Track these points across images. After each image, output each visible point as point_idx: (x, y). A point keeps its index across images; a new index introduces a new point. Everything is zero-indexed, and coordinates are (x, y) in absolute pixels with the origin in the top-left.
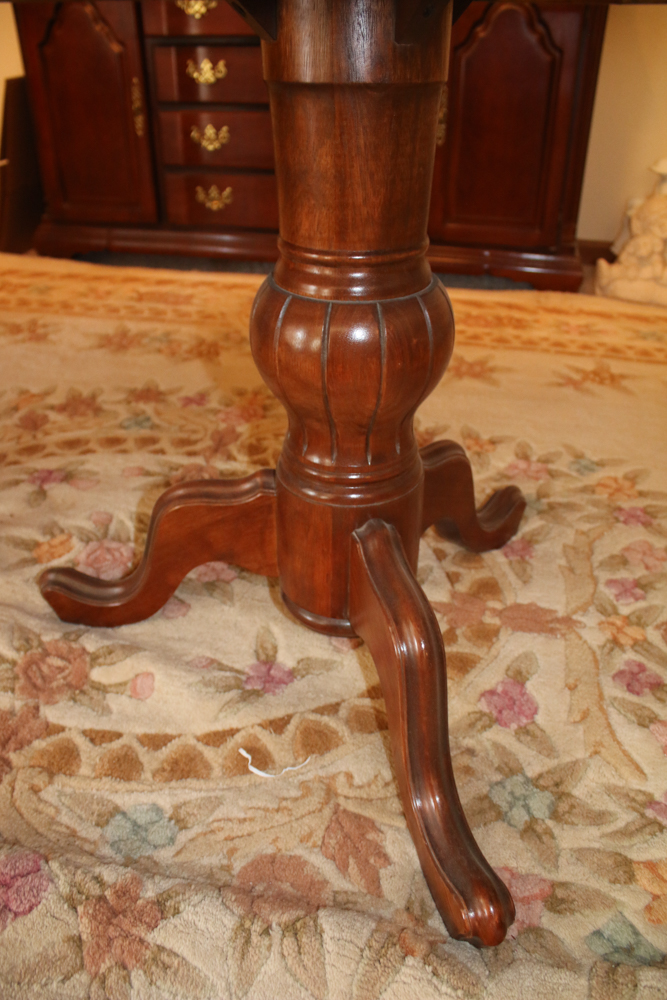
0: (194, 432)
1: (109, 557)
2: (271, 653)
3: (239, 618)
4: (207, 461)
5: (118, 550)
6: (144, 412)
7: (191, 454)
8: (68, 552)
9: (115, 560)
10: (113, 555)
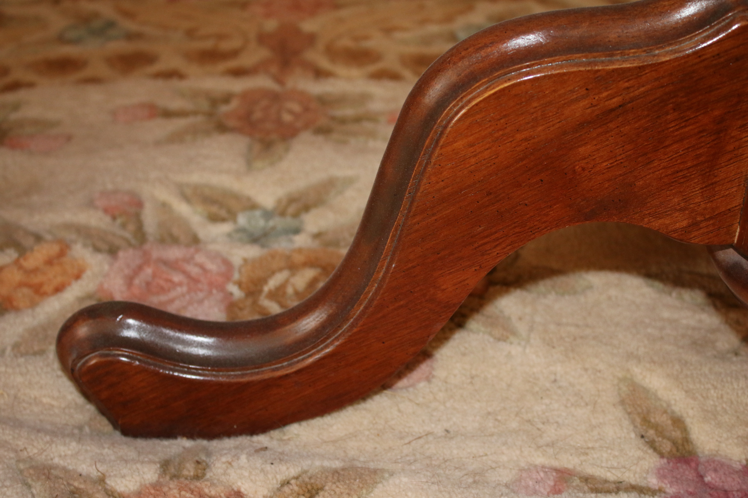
0: (221, 37)
1: (177, 278)
2: (677, 434)
3: (559, 368)
4: (280, 81)
5: (188, 260)
6: (96, 15)
7: (238, 73)
8: (78, 277)
9: (194, 281)
10: (184, 272)
